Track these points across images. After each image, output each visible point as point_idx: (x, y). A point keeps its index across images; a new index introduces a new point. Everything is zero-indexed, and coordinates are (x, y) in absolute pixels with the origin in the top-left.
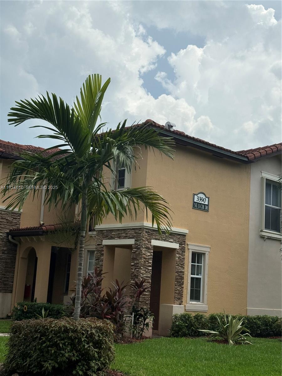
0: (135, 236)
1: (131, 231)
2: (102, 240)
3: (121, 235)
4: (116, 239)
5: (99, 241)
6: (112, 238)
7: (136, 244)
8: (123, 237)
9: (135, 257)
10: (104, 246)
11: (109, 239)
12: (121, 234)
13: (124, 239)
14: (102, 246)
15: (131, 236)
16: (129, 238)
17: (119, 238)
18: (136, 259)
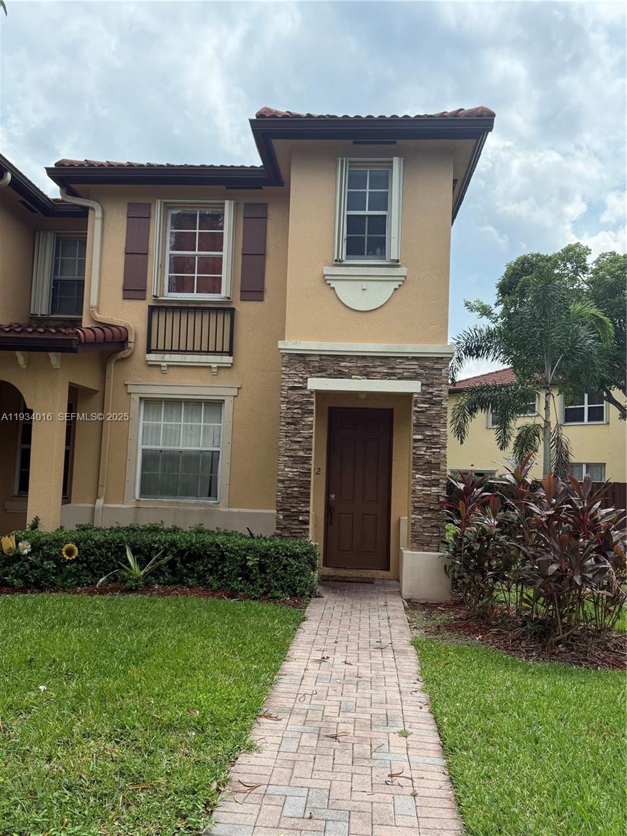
0: (421, 375)
1: (407, 363)
2: (307, 379)
3: (373, 370)
4: (355, 378)
5: (296, 380)
6: (340, 375)
7: (423, 393)
8: (379, 376)
9: (424, 421)
10: (312, 392)
11: (330, 376)
12: (374, 367)
13: (385, 379)
14: (307, 393)
15: (406, 374)
16: (399, 379)
17: (368, 375)
18: (431, 426)
